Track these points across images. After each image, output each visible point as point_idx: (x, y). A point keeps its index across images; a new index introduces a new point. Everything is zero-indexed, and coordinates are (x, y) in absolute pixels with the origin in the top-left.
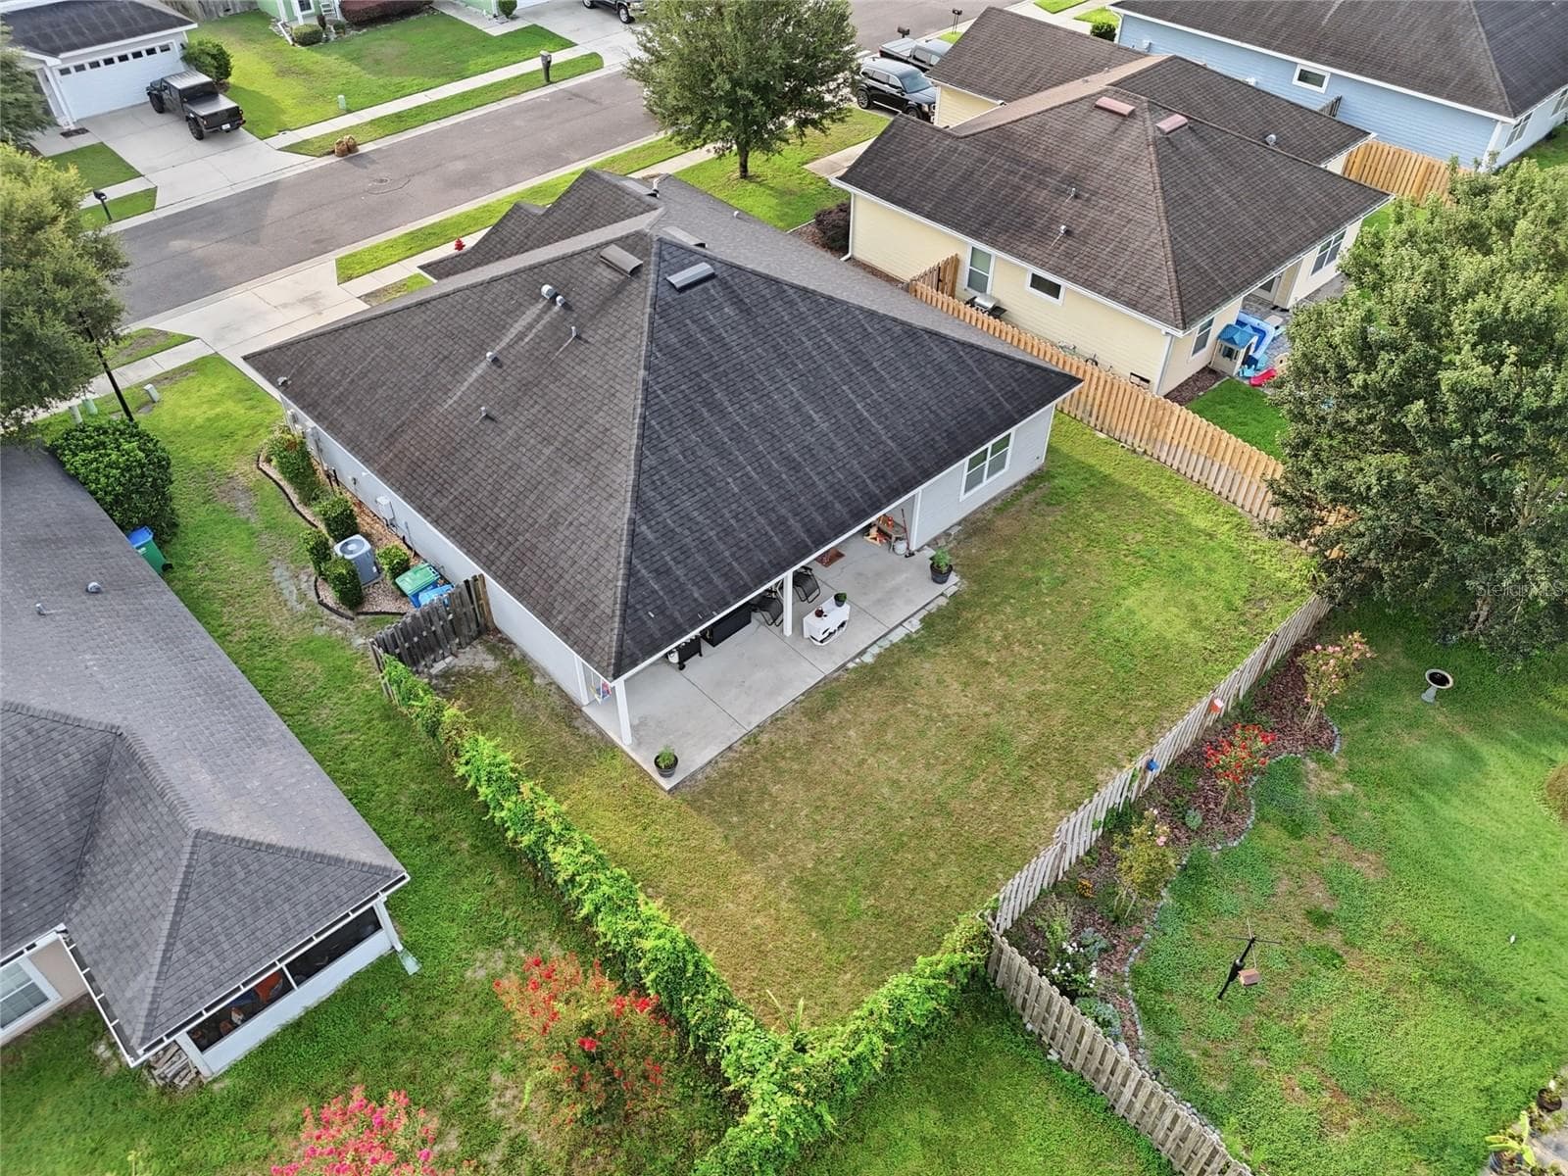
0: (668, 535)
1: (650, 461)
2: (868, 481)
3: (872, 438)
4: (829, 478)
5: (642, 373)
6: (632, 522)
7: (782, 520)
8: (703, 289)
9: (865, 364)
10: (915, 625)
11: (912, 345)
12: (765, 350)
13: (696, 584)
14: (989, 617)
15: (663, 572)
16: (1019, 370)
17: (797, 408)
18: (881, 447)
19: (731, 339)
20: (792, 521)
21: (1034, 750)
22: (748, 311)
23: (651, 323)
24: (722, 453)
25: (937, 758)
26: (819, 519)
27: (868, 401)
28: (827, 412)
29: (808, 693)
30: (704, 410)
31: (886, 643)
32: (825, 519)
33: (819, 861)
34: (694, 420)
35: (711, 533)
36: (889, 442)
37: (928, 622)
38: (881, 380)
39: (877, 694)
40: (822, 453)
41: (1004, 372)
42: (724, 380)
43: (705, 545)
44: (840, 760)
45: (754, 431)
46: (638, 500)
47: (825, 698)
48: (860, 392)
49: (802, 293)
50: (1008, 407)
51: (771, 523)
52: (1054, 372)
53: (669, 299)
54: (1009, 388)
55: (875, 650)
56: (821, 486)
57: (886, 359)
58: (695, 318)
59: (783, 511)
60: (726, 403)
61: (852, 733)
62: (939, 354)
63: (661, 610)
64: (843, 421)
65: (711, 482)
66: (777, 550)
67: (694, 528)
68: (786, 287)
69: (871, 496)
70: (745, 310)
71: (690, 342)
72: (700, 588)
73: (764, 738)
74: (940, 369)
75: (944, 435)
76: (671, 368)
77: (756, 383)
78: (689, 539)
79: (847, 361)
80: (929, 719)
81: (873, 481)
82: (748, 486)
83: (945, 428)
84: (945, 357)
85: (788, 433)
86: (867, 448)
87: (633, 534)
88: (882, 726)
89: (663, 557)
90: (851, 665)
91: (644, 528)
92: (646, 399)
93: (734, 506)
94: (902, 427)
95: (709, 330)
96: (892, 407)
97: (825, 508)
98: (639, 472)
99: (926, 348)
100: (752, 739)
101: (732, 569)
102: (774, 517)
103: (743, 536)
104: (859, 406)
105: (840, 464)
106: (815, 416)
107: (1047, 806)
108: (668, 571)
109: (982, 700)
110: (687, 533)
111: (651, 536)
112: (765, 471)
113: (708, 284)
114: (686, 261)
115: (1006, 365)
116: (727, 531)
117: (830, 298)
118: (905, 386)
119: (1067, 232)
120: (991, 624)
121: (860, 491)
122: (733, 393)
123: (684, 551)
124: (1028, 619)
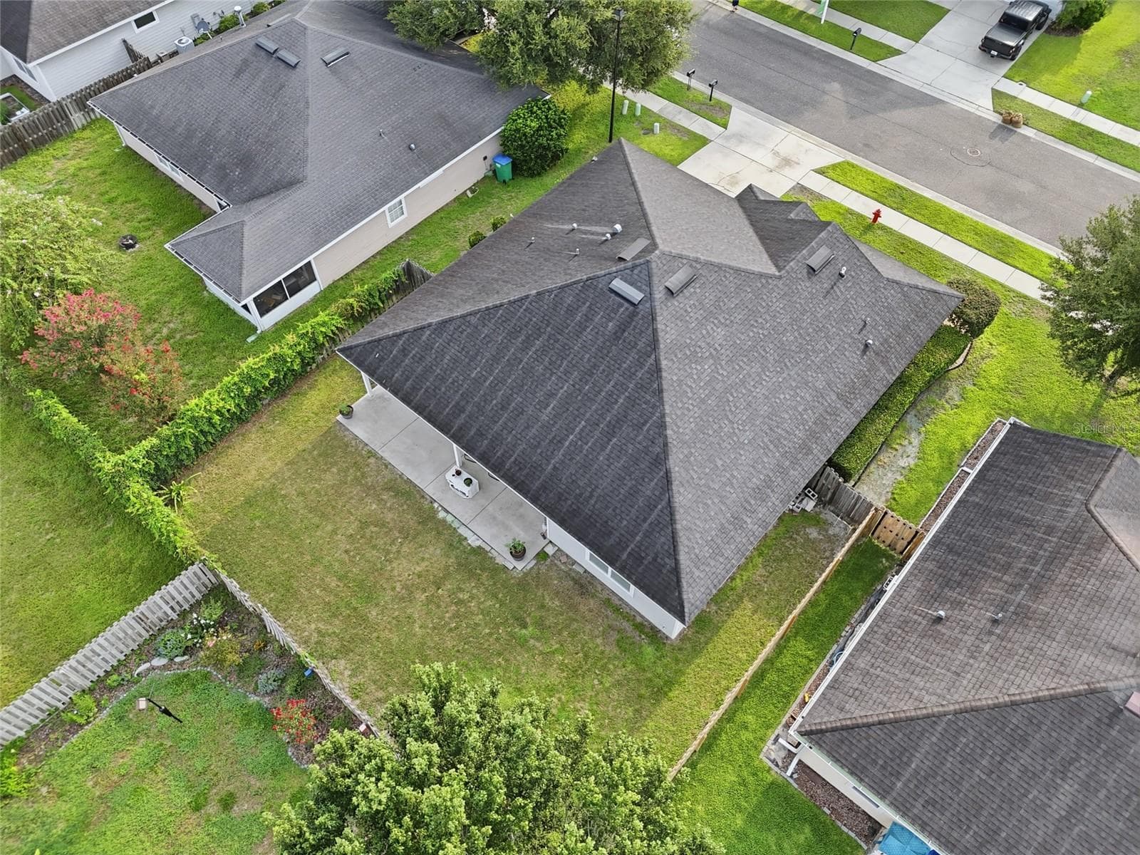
0: (428, 347)
1: (473, 320)
2: (513, 459)
3: (549, 453)
4: (505, 432)
5: (534, 292)
6: (430, 325)
7: (462, 410)
8: (620, 303)
9: (611, 432)
10: (473, 542)
11: (647, 464)
12: (589, 359)
13: (403, 372)
14: (482, 589)
15: (404, 352)
16: (667, 560)
17: (551, 395)
18: (544, 461)
19: (588, 334)
20: (463, 416)
21: (364, 619)
22: (618, 338)
23: (575, 283)
24: (496, 359)
25: (354, 557)
26: (472, 433)
27: (580, 443)
28: (557, 416)
29: (409, 481)
30: (523, 337)
31: (455, 525)
32: (473, 437)
33: (285, 496)
34: (513, 334)
35: (438, 371)
36: (550, 467)
37: (479, 551)
38: (603, 448)
39: (411, 520)
40: (522, 421)
41: (658, 546)
42: (552, 341)
43: (428, 370)
44: (353, 501)
45: (520, 372)
46: (444, 323)
47: (406, 492)
48: (583, 434)
49: (654, 368)
50: (624, 556)
51: (458, 403)
52: (680, 593)
53: (600, 286)
54: (643, 555)
55: (449, 518)
56: (496, 428)
57: (624, 447)
58: (593, 307)
59: (469, 408)
60: (534, 349)
61: (374, 506)
62: (649, 489)
63: (381, 359)
64: (554, 429)
65: (473, 359)
66: (440, 413)
67: (438, 360)
68: (653, 357)
69: (502, 463)
70: (617, 335)
71: (571, 311)
72: (401, 376)
73: (372, 460)
74: (634, 492)
75: (574, 507)
76: (546, 307)
77: (559, 362)
78: (430, 359)
79: (608, 419)
80: (388, 552)
81: (514, 462)
82: (478, 382)
83: (581, 506)
84: (648, 493)
85: (528, 394)
86: (539, 451)
87: (422, 328)
88: (381, 524)
89: (413, 349)
90: (436, 505)
91: (428, 332)
92: (515, 302)
93: (461, 378)
94: (568, 473)
95: (588, 318)
96: (582, 461)
97: (480, 434)
98: (463, 317)
99: (650, 476)
100: (372, 454)
101: (420, 390)
102: (463, 403)
103: (443, 389)
104: (571, 437)
105: (519, 436)
106: (550, 408)
107: (319, 625)
108: (405, 356)
109: (405, 587)
110: (434, 356)
111: (424, 338)
112: (494, 388)
113: (626, 305)
114: (639, 284)
115: (666, 547)
116: (443, 379)
117: (661, 391)
118: (605, 467)
119: (939, 619)
120: (475, 591)
121: (503, 455)
122: (544, 350)
123: (422, 358)
124: (481, 617)
